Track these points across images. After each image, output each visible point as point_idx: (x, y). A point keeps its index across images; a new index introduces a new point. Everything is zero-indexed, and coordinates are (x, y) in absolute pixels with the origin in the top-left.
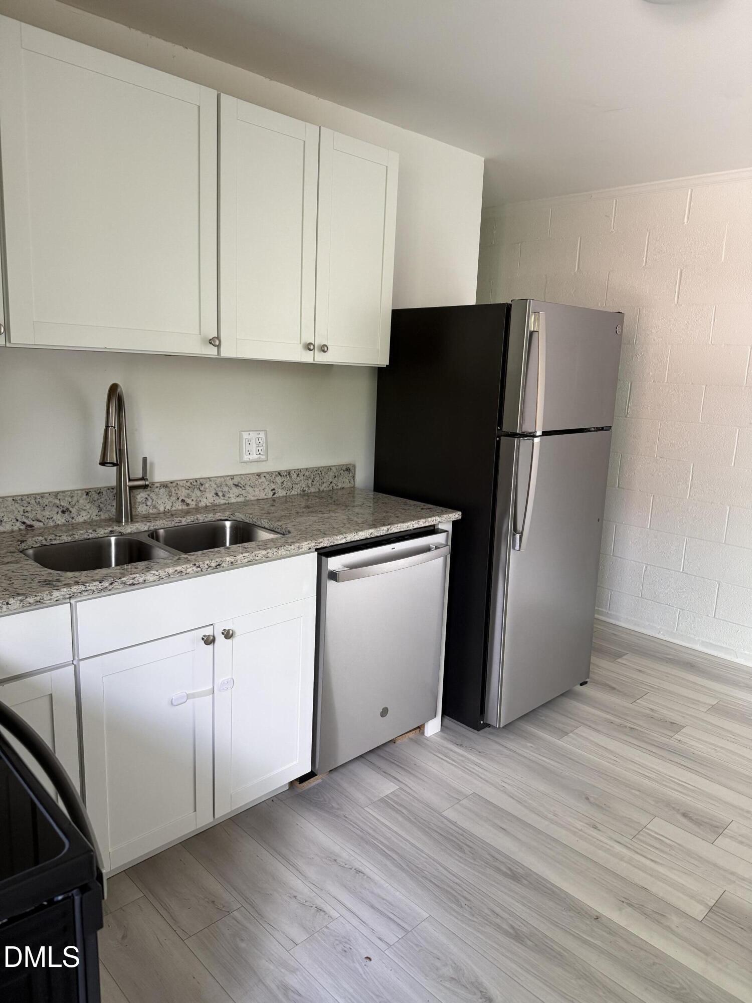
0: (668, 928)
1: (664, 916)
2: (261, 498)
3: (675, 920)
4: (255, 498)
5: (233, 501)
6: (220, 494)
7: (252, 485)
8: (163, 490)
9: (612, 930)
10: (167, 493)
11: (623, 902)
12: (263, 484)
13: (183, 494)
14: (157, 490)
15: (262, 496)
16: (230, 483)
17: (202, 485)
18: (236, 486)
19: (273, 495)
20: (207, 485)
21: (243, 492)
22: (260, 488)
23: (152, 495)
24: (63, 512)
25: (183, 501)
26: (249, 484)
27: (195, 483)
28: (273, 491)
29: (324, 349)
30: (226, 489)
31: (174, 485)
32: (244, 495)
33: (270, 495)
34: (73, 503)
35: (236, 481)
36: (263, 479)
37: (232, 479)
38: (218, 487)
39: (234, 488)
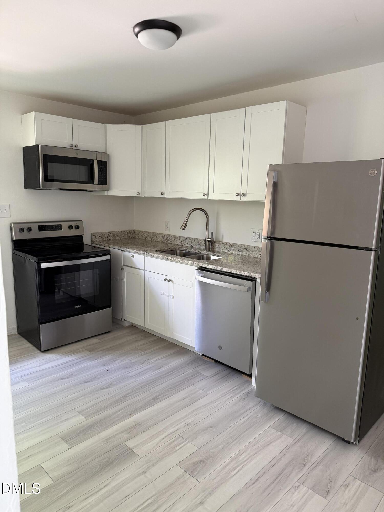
0: (122, 432)
1: (129, 433)
2: (255, 257)
3: (126, 436)
4: (253, 256)
5: (244, 255)
6: (240, 251)
7: (252, 250)
8: (222, 245)
9: (123, 418)
10: (223, 246)
11: (138, 423)
12: (256, 251)
13: (228, 248)
14: (221, 244)
15: (256, 256)
16: (244, 247)
17: (234, 246)
18: (246, 249)
19: (260, 257)
20: (236, 246)
21: (248, 252)
22: (255, 252)
23: (219, 245)
24: (199, 245)
25: (228, 250)
26: (250, 249)
27: (232, 245)
28: (260, 255)
29: (244, 195)
30: (242, 249)
31: (226, 244)
32: (249, 254)
33: (259, 256)
34: (201, 243)
35: (246, 247)
36: (256, 249)
37: (244, 246)
38: (239, 248)
39: (245, 250)
